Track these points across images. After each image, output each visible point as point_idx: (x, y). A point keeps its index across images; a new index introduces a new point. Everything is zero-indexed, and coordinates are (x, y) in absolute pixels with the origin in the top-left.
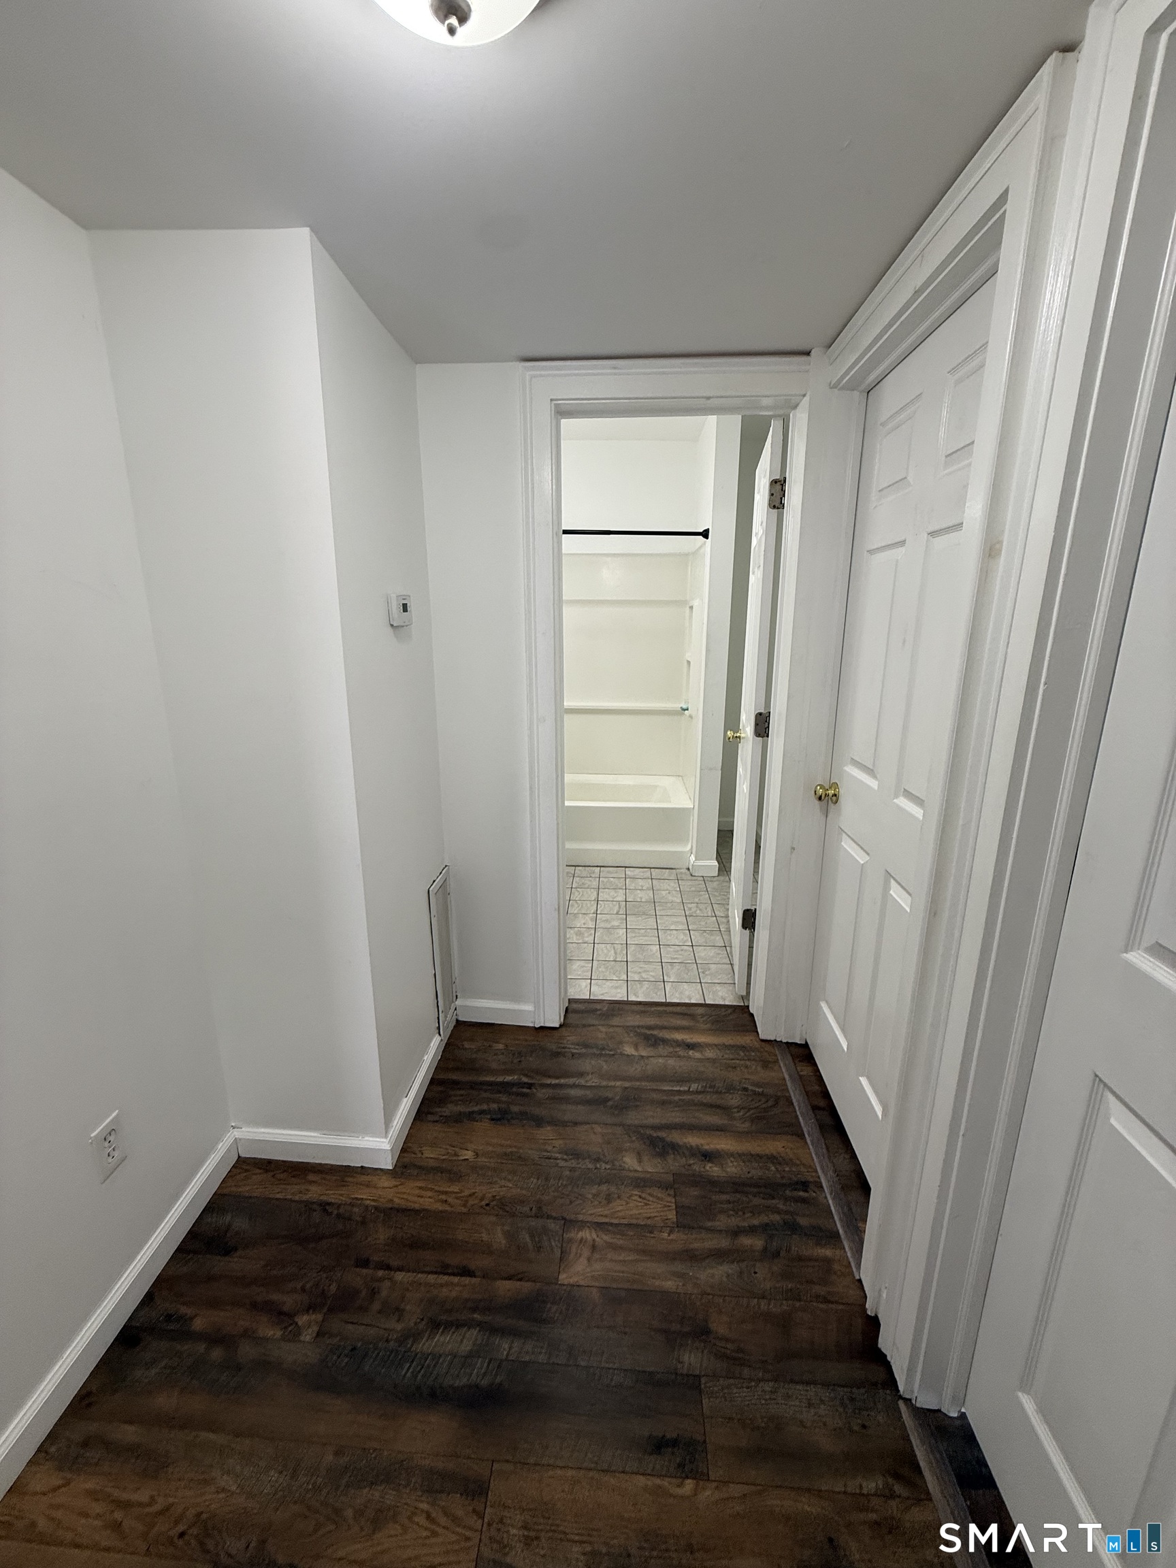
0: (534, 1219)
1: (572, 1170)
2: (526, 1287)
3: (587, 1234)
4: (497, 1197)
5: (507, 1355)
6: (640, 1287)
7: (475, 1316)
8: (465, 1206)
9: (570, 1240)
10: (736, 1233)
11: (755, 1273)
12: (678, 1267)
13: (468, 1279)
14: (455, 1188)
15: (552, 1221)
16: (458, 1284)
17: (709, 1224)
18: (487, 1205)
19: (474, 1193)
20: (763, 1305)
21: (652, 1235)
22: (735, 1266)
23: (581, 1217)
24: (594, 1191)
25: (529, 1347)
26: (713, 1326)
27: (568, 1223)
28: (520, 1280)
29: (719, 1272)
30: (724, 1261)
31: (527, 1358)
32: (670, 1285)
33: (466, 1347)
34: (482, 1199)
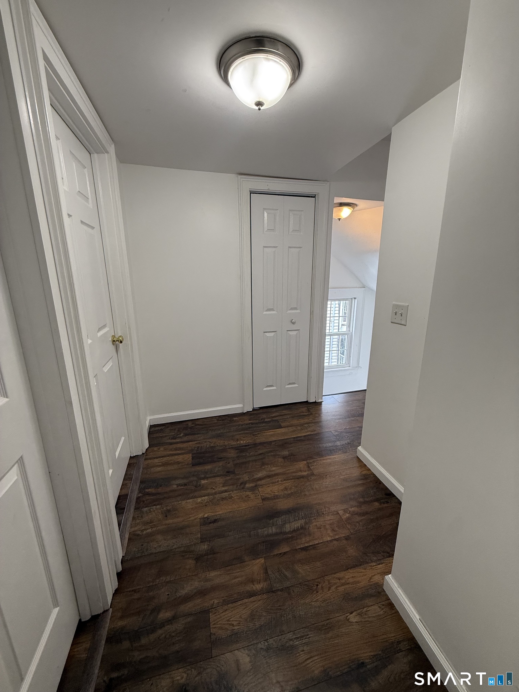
0: (289, 586)
1: (282, 633)
2: (276, 552)
3: (258, 587)
4: (315, 592)
5: (272, 528)
6: (227, 568)
7: (290, 535)
8: (329, 581)
9: (265, 580)
10: (174, 618)
11: (168, 595)
12: (208, 585)
13: (302, 547)
14: (341, 589)
15: (279, 588)
16: (304, 543)
17: (189, 619)
18: (317, 585)
19: (329, 590)
20: (168, 578)
21: (223, 599)
22: (178, 594)
23: (265, 596)
24: (263, 618)
25: (266, 533)
26: (194, 562)
27: (271, 591)
28: (280, 554)
29: (187, 589)
30: (184, 596)
31: (265, 529)
32: (213, 574)
33: (287, 526)
34: (322, 587)
